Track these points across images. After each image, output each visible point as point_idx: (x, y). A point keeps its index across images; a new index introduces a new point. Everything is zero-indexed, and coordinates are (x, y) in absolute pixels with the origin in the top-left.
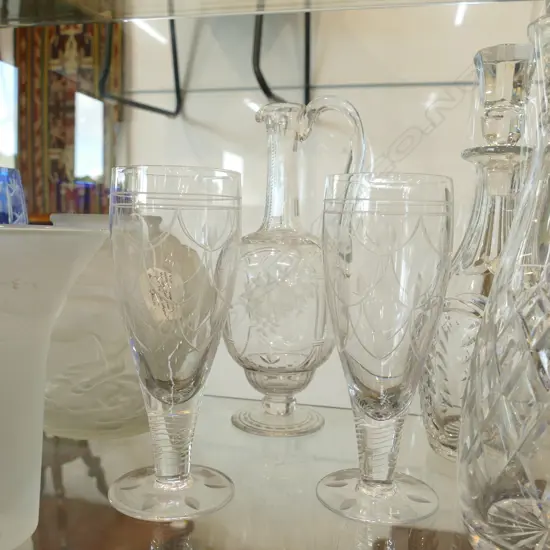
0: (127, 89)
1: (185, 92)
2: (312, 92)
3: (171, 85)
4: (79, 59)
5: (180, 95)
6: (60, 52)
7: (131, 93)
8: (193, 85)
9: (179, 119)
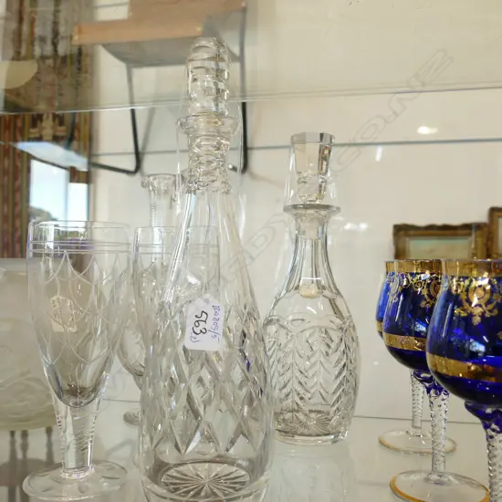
0: (94, 152)
1: (144, 154)
2: (249, 152)
3: (131, 148)
4: (53, 128)
5: (139, 156)
6: (39, 123)
7: (98, 155)
8: (150, 148)
9: (138, 175)
